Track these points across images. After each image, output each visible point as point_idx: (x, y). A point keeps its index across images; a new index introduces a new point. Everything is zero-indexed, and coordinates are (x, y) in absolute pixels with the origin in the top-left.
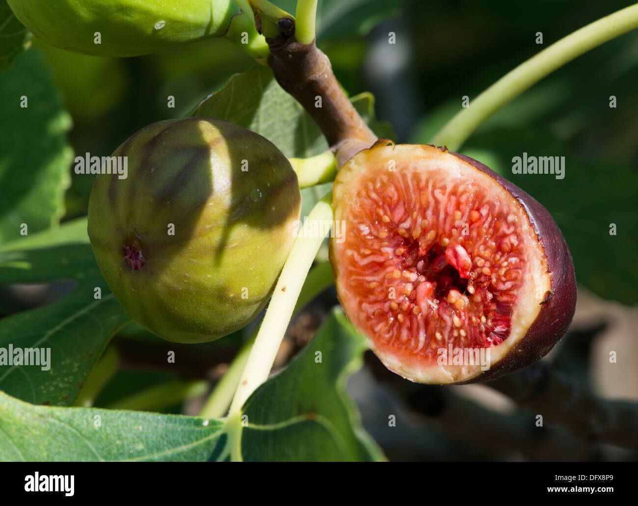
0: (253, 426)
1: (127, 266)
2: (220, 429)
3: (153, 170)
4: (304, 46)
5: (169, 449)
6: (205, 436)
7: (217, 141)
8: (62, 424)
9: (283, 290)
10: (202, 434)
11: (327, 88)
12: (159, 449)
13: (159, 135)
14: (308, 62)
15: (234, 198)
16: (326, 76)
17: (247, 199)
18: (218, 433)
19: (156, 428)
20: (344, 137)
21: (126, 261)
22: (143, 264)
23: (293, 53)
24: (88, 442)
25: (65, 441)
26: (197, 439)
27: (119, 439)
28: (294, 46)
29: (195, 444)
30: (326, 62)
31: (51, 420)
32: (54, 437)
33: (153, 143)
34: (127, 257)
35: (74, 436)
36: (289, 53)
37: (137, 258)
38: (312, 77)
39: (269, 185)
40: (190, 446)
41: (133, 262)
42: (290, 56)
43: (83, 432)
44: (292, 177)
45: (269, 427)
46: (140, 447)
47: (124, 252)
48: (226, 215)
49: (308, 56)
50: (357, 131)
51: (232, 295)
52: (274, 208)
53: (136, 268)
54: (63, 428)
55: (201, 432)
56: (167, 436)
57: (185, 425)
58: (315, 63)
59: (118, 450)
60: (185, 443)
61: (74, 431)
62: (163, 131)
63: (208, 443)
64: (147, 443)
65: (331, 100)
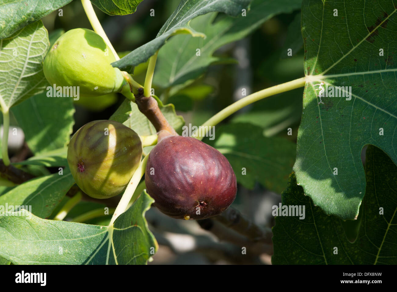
0: (116, 229)
1: (79, 171)
2: (106, 230)
3: (89, 138)
4: (147, 98)
5: (88, 236)
6: (101, 232)
7: (112, 129)
8: (52, 226)
9: (132, 183)
10: (100, 232)
11: (155, 112)
12: (84, 236)
13: (93, 126)
14: (148, 104)
15: (116, 150)
16: (155, 108)
17: (121, 150)
18: (105, 231)
19: (84, 228)
20: (162, 129)
21: (79, 169)
22: (84, 170)
23: (142, 100)
24: (60, 232)
25: (53, 231)
26: (98, 233)
27: (71, 232)
28: (143, 98)
29: (97, 235)
30: (155, 103)
31: (48, 224)
32: (49, 230)
33: (90, 129)
34: (79, 167)
35: (56, 230)
36: (141, 100)
37: (82, 168)
38: (150, 108)
39: (129, 146)
40: (95, 235)
41: (81, 169)
42: (142, 101)
43: (59, 229)
44: (140, 143)
45: (122, 229)
46: (79, 235)
47: (78, 166)
48: (113, 156)
49: (148, 101)
50: (166, 127)
51: (113, 183)
52: (130, 154)
53: (82, 171)
54: (52, 227)
55: (99, 231)
56: (88, 231)
57: (94, 228)
58: (151, 104)
59: (71, 235)
60: (94, 234)
61: (56, 228)
62: (94, 125)
63: (102, 235)
64: (81, 234)
65: (157, 116)
